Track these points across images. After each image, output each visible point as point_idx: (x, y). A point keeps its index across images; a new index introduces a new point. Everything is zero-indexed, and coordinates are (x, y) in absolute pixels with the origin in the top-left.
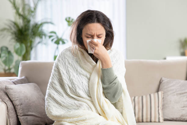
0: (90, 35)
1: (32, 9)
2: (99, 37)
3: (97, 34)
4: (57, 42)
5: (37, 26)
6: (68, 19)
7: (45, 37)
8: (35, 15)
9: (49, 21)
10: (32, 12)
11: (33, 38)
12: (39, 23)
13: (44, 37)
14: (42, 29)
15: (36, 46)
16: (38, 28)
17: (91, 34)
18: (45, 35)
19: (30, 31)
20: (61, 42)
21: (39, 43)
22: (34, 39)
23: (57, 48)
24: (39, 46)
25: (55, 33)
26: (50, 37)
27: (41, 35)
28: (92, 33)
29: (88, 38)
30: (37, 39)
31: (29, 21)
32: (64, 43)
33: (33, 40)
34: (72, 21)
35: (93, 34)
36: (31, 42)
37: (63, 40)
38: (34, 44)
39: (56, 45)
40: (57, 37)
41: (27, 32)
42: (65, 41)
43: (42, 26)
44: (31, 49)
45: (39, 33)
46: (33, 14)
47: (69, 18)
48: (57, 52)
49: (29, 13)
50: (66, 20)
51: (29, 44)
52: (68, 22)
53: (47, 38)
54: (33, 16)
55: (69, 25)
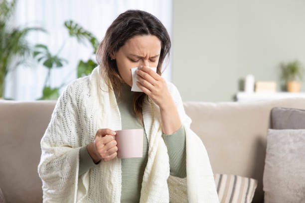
2: (152, 60)
4: (48, 64)
6: (69, 24)
10: (8, 10)
12: (21, 29)
20: (54, 65)
21: (18, 64)
23: (49, 74)
24: (21, 68)
25: (45, 47)
26: (36, 54)
27: (22, 49)
28: (143, 54)
29: (133, 61)
31: (2, 25)
32: (60, 65)
33: (8, 58)
34: (75, 28)
35: (145, 56)
37: (60, 60)
39: (45, 70)
40: (49, 55)
42: (63, 63)
46: (9, 13)
47: (71, 22)
49: (2, 12)
50: (66, 24)
51: (1, 65)
52: (70, 28)
55: (71, 34)
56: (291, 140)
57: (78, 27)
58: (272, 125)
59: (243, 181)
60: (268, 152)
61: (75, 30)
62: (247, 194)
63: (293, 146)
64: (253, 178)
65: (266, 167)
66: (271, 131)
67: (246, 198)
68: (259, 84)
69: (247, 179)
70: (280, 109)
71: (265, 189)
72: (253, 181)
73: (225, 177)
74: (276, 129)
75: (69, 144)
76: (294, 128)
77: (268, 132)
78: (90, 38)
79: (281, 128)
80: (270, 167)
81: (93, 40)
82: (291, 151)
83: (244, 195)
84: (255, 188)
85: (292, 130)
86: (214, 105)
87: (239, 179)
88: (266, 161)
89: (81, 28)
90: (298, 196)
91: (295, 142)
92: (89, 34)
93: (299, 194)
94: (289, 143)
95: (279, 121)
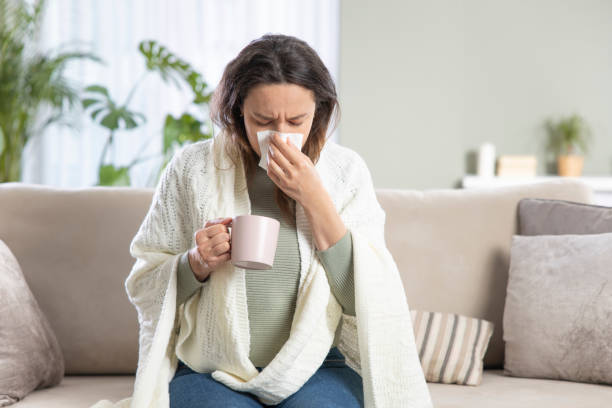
0: (266, 118)
1: (31, 11)
2: (292, 122)
3: (289, 116)
4: (111, 123)
5: (43, 67)
6: (147, 47)
7: (71, 102)
8: (38, 29)
9: (86, 49)
10: (29, 19)
11: (30, 105)
12: (53, 56)
13: (66, 102)
14: (60, 77)
15: (40, 133)
16: (49, 71)
17: (270, 116)
18: (71, 96)
19: (21, 81)
20: (122, 123)
21: (50, 121)
22: (35, 107)
23: (111, 139)
25: (103, 91)
26: (87, 103)
27: (59, 95)
28: (273, 114)
29: (260, 124)
30: (45, 110)
31: (17, 50)
32: (132, 124)
33: (31, 111)
34: (158, 55)
35: (276, 116)
36: (24, 118)
37: (131, 114)
38: (35, 125)
39: (105, 132)
40: (111, 105)
41: (10, 86)
42: (138, 120)
43: (63, 67)
44: (25, 139)
45: (53, 88)
46: (31, 26)
47: (152, 44)
48: (109, 152)
49: (18, 24)
50: (141, 48)
51: (16, 125)
52: (149, 55)
53: (78, 105)
54: (32, 32)
55: (150, 67)
56: (551, 254)
57: (165, 54)
58: (521, 228)
59: (469, 325)
60: (513, 274)
61: (158, 59)
62: (475, 344)
63: (553, 264)
64: (487, 319)
65: (508, 300)
66: (517, 238)
67: (474, 352)
68: (505, 161)
69: (475, 322)
70: (533, 201)
71: (506, 338)
72: (486, 325)
73: (438, 318)
74: (526, 234)
75: (170, 251)
76: (556, 233)
77: (513, 239)
78: (187, 73)
79: (534, 234)
80: (514, 300)
81: (192, 79)
82: (551, 272)
83: (470, 347)
84: (490, 335)
85: (553, 237)
86: (420, 194)
87: (463, 321)
88: (509, 290)
89: (170, 55)
90: (561, 347)
91: (557, 256)
92: (184, 67)
93: (563, 343)
94: (547, 259)
95: (531, 221)
